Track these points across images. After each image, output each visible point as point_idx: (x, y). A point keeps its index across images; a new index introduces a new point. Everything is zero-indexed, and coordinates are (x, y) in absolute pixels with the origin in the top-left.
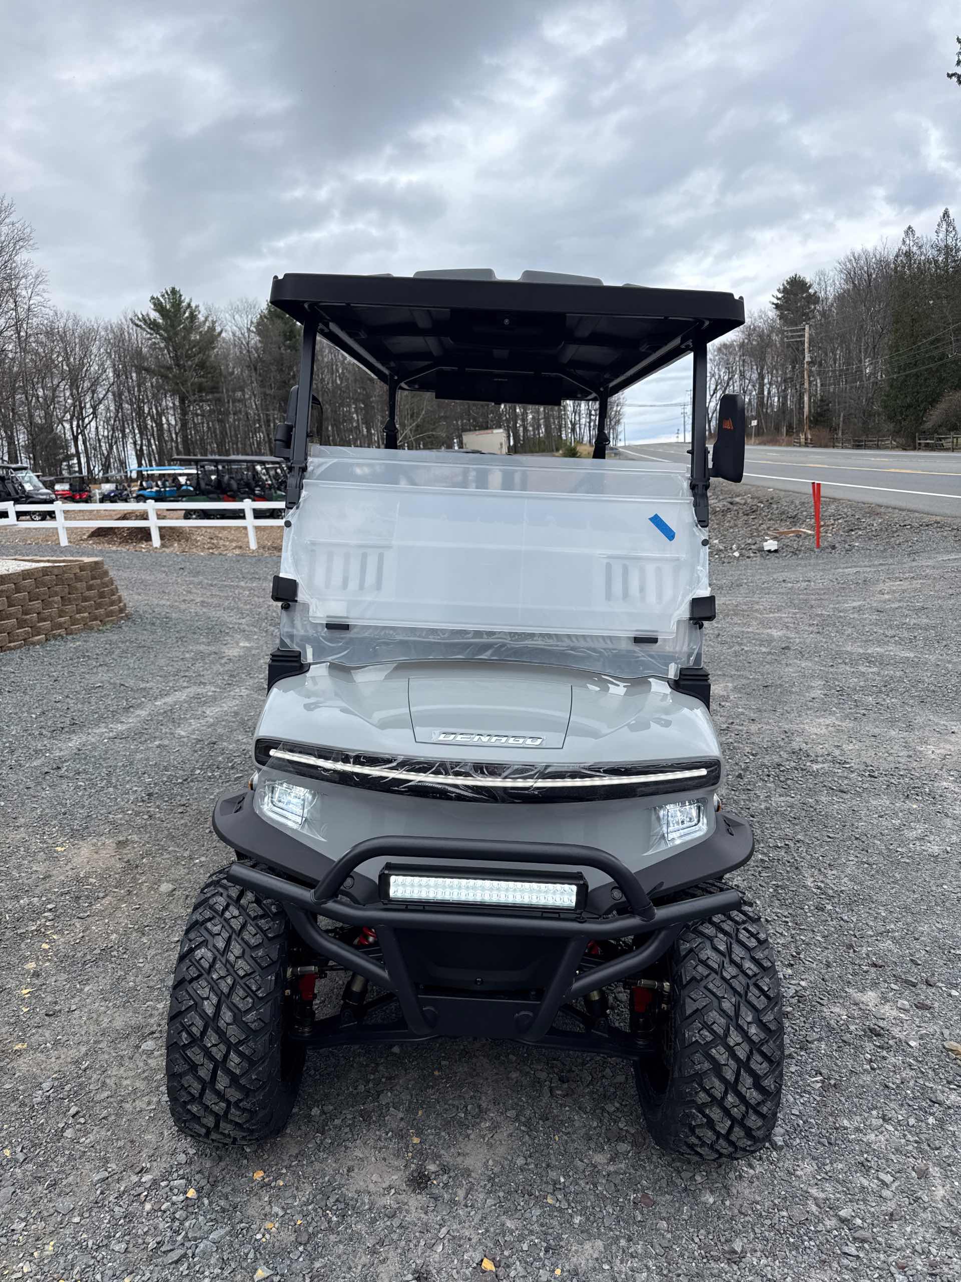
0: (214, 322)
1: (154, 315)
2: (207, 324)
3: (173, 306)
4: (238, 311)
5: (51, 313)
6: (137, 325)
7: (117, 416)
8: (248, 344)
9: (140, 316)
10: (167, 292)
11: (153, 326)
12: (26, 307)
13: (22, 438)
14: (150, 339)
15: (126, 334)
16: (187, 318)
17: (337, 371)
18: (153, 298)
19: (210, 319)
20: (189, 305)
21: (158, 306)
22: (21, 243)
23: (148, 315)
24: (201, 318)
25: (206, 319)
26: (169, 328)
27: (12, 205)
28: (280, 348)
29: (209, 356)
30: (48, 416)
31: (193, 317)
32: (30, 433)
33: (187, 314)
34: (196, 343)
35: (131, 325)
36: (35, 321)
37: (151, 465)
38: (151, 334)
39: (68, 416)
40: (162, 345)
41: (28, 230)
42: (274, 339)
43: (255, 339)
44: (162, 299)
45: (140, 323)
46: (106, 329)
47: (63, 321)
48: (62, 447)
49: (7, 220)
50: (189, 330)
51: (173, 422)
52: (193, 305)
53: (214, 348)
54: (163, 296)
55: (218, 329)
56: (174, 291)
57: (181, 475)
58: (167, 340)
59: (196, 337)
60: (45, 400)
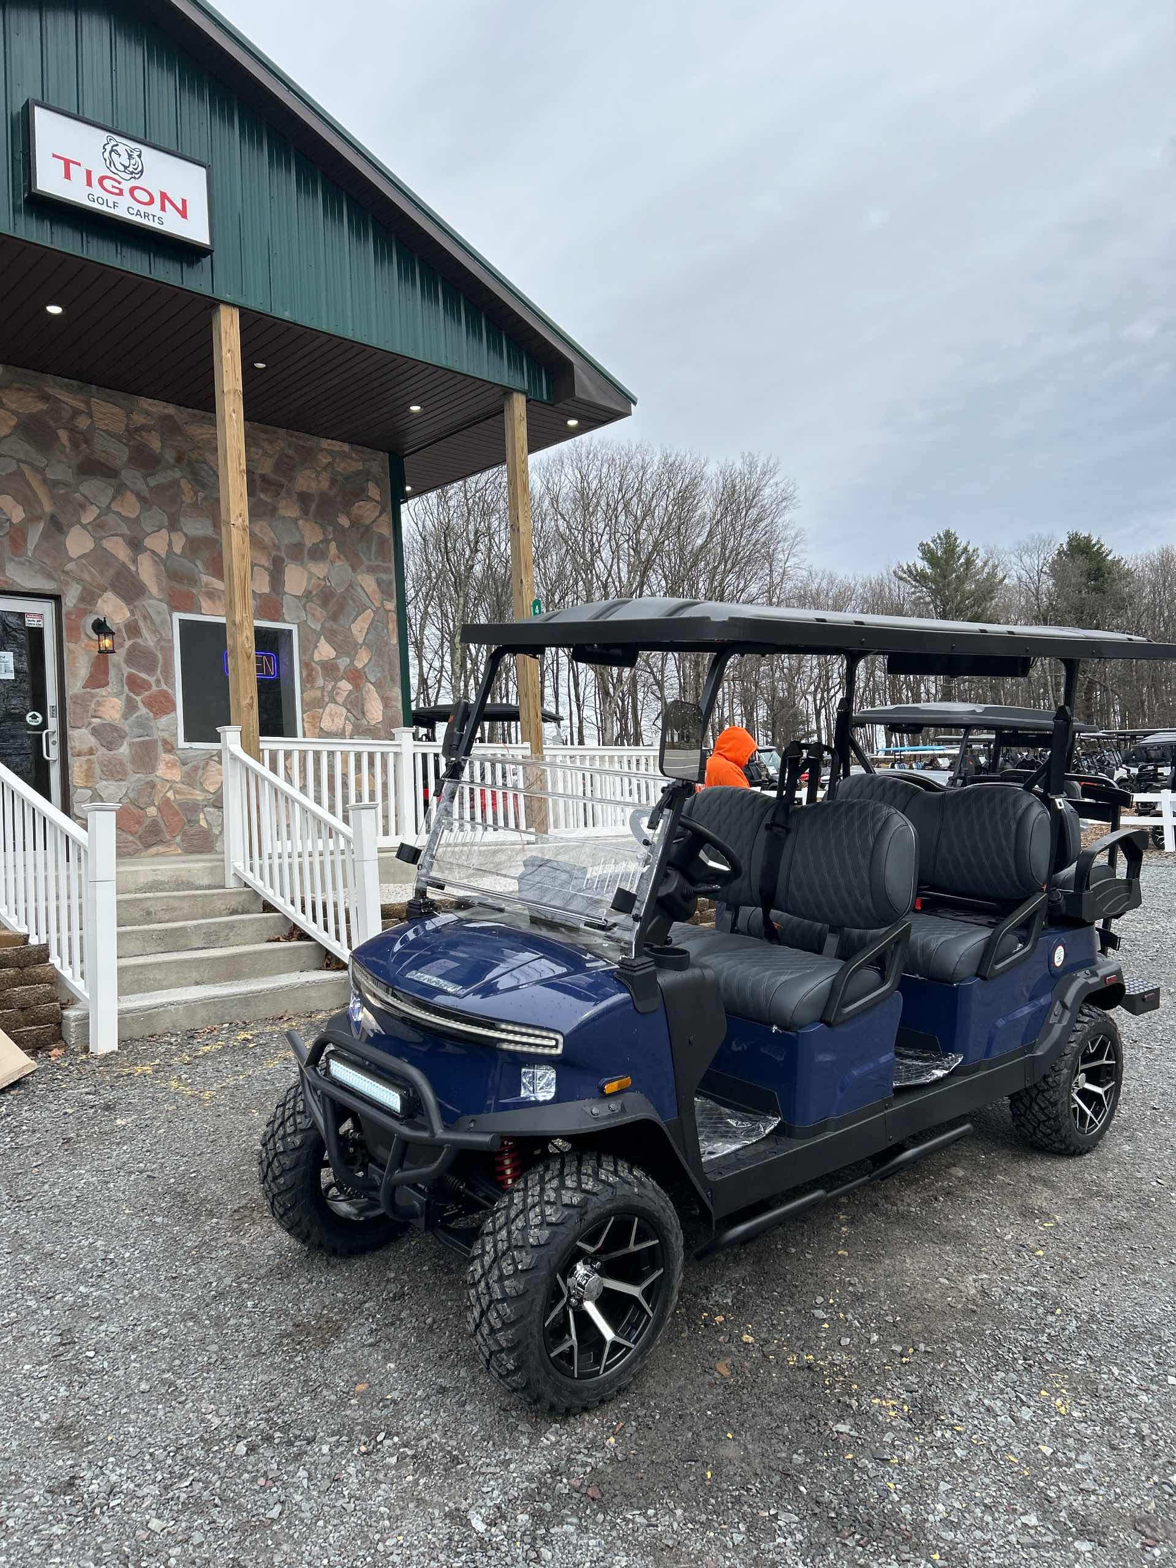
0: (995, 567)
1: (922, 565)
2: (986, 570)
3: (945, 552)
4: (1027, 550)
5: (805, 574)
6: (901, 578)
7: (867, 685)
8: (1037, 589)
9: (905, 568)
10: (939, 537)
11: (920, 578)
12: (782, 570)
13: (762, 713)
14: (914, 593)
15: (887, 590)
16: (961, 565)
17: (1162, 614)
18: (922, 545)
19: (990, 563)
20: (965, 550)
21: (928, 555)
22: (784, 504)
23: (915, 565)
24: (979, 563)
25: (986, 564)
26: (939, 579)
27: (776, 465)
28: (1080, 592)
29: (985, 610)
30: (791, 688)
31: (969, 563)
32: (771, 708)
33: (962, 560)
34: (972, 593)
35: (894, 579)
36: (788, 585)
37: (902, 745)
38: (916, 587)
39: (812, 688)
40: (928, 599)
41: (792, 488)
42: (1073, 580)
43: (1048, 583)
44: (932, 545)
45: (905, 576)
46: (864, 586)
47: (818, 580)
48: (803, 723)
49: (771, 481)
50: (961, 580)
51: (933, 691)
52: (970, 549)
53: (992, 599)
54: (934, 541)
55: (1000, 575)
56: (948, 535)
57: (941, 756)
58: (934, 593)
59: (970, 587)
60: (790, 670)
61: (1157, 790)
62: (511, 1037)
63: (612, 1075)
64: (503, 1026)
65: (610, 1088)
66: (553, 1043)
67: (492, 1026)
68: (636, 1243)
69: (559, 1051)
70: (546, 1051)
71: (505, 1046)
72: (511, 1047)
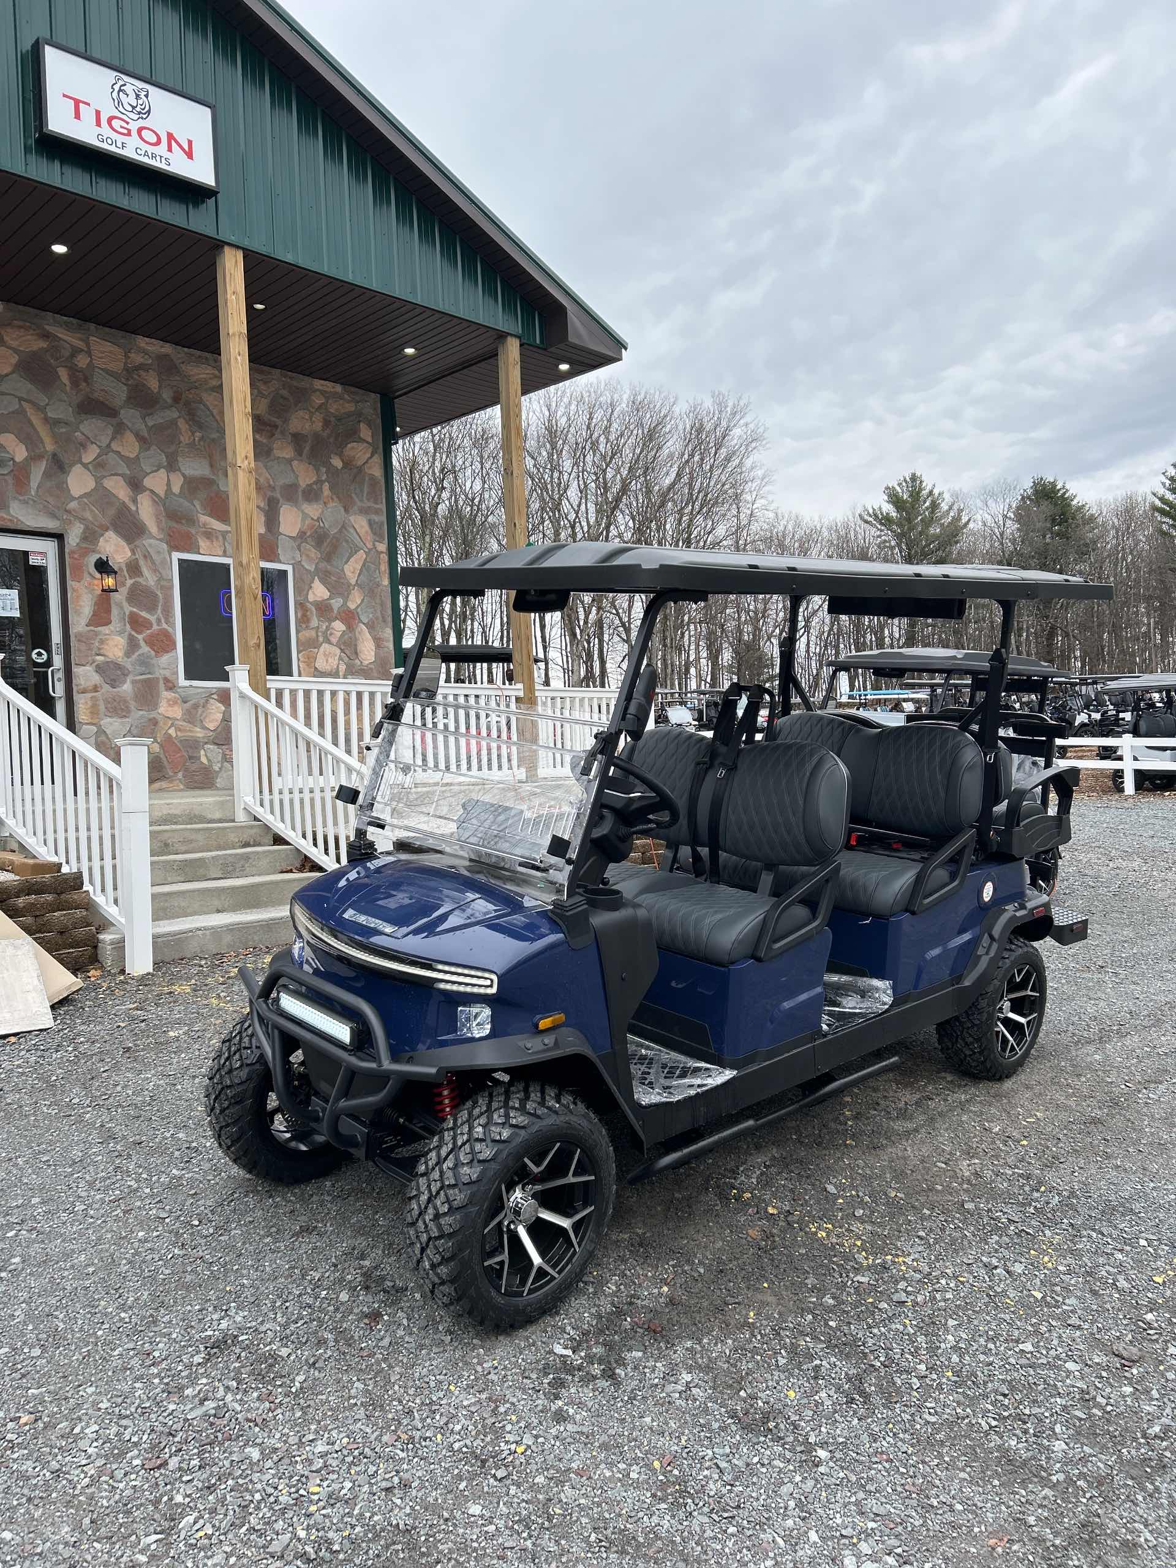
0: (960, 511)
1: (888, 509)
2: (952, 514)
3: (911, 496)
4: (993, 495)
5: (771, 515)
6: (866, 522)
7: (831, 629)
8: (1002, 534)
9: (871, 511)
10: (905, 480)
11: (886, 521)
12: (749, 512)
13: (727, 656)
14: (880, 536)
15: (852, 533)
16: (927, 508)
17: (1124, 559)
18: (887, 488)
19: (955, 507)
20: (931, 493)
21: (894, 499)
22: (754, 445)
23: (880, 508)
24: (944, 507)
25: (951, 508)
26: (904, 522)
27: (746, 406)
28: (1044, 537)
29: (951, 553)
30: (757, 629)
31: (935, 506)
32: (735, 651)
33: (927, 504)
34: (937, 537)
35: (860, 522)
36: (754, 527)
37: (865, 689)
38: (881, 531)
39: (777, 631)
40: (893, 543)
41: (761, 430)
42: (1039, 525)
43: (1012, 527)
44: (898, 489)
45: (870, 519)
46: (830, 529)
47: (783, 522)
48: (767, 666)
49: (742, 422)
50: (928, 523)
51: (897, 636)
52: (936, 492)
53: (957, 542)
54: (899, 485)
55: (964, 519)
56: (914, 478)
57: (905, 700)
58: (899, 537)
59: (935, 530)
60: (756, 613)
61: (1119, 735)
62: (447, 977)
63: (546, 1011)
64: (440, 967)
65: (544, 1024)
66: (488, 983)
67: (429, 967)
68: (574, 1175)
69: (494, 990)
70: (482, 991)
71: (442, 986)
72: (448, 987)
